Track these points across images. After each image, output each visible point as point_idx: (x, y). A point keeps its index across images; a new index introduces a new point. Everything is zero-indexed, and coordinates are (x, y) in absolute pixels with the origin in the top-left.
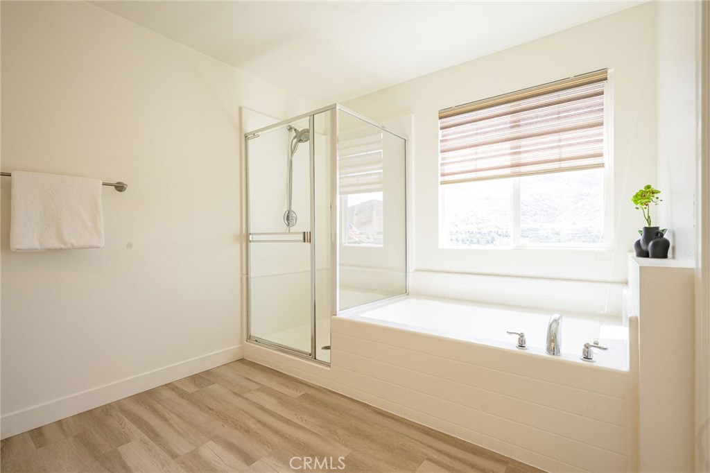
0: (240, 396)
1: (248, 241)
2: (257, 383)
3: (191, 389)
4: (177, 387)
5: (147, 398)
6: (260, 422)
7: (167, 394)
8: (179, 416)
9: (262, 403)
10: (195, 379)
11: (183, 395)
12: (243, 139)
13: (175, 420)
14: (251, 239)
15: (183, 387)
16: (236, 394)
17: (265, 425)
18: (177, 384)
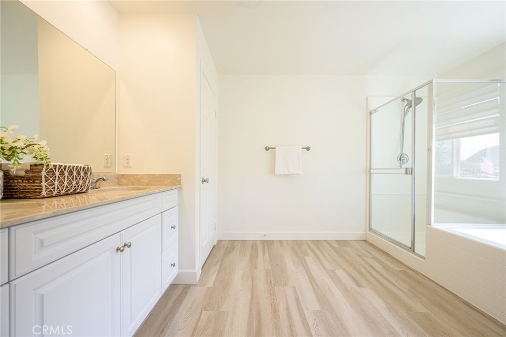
0: (360, 257)
1: (370, 174)
2: (372, 254)
3: (336, 246)
4: (330, 243)
5: (317, 243)
6: (369, 272)
7: (325, 244)
8: (329, 255)
9: (373, 265)
10: (338, 242)
11: (332, 247)
12: (369, 114)
13: (327, 255)
14: (372, 172)
15: (332, 244)
16: (358, 255)
17: (371, 275)
18: (330, 242)
